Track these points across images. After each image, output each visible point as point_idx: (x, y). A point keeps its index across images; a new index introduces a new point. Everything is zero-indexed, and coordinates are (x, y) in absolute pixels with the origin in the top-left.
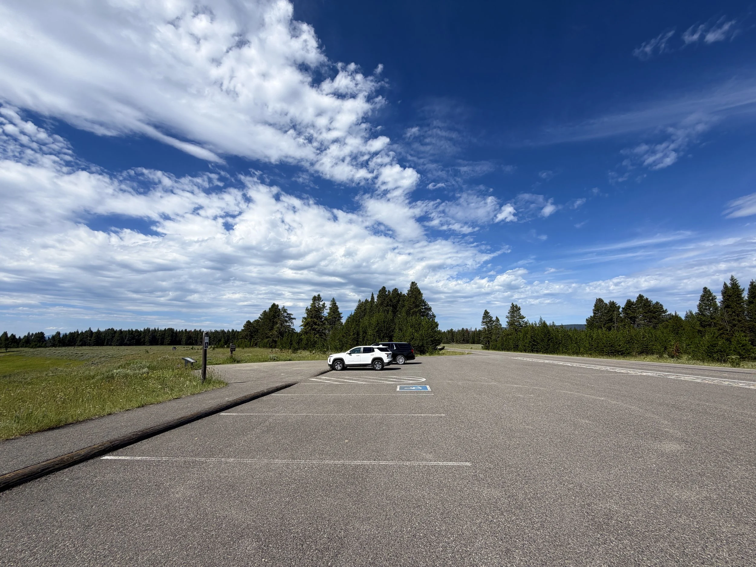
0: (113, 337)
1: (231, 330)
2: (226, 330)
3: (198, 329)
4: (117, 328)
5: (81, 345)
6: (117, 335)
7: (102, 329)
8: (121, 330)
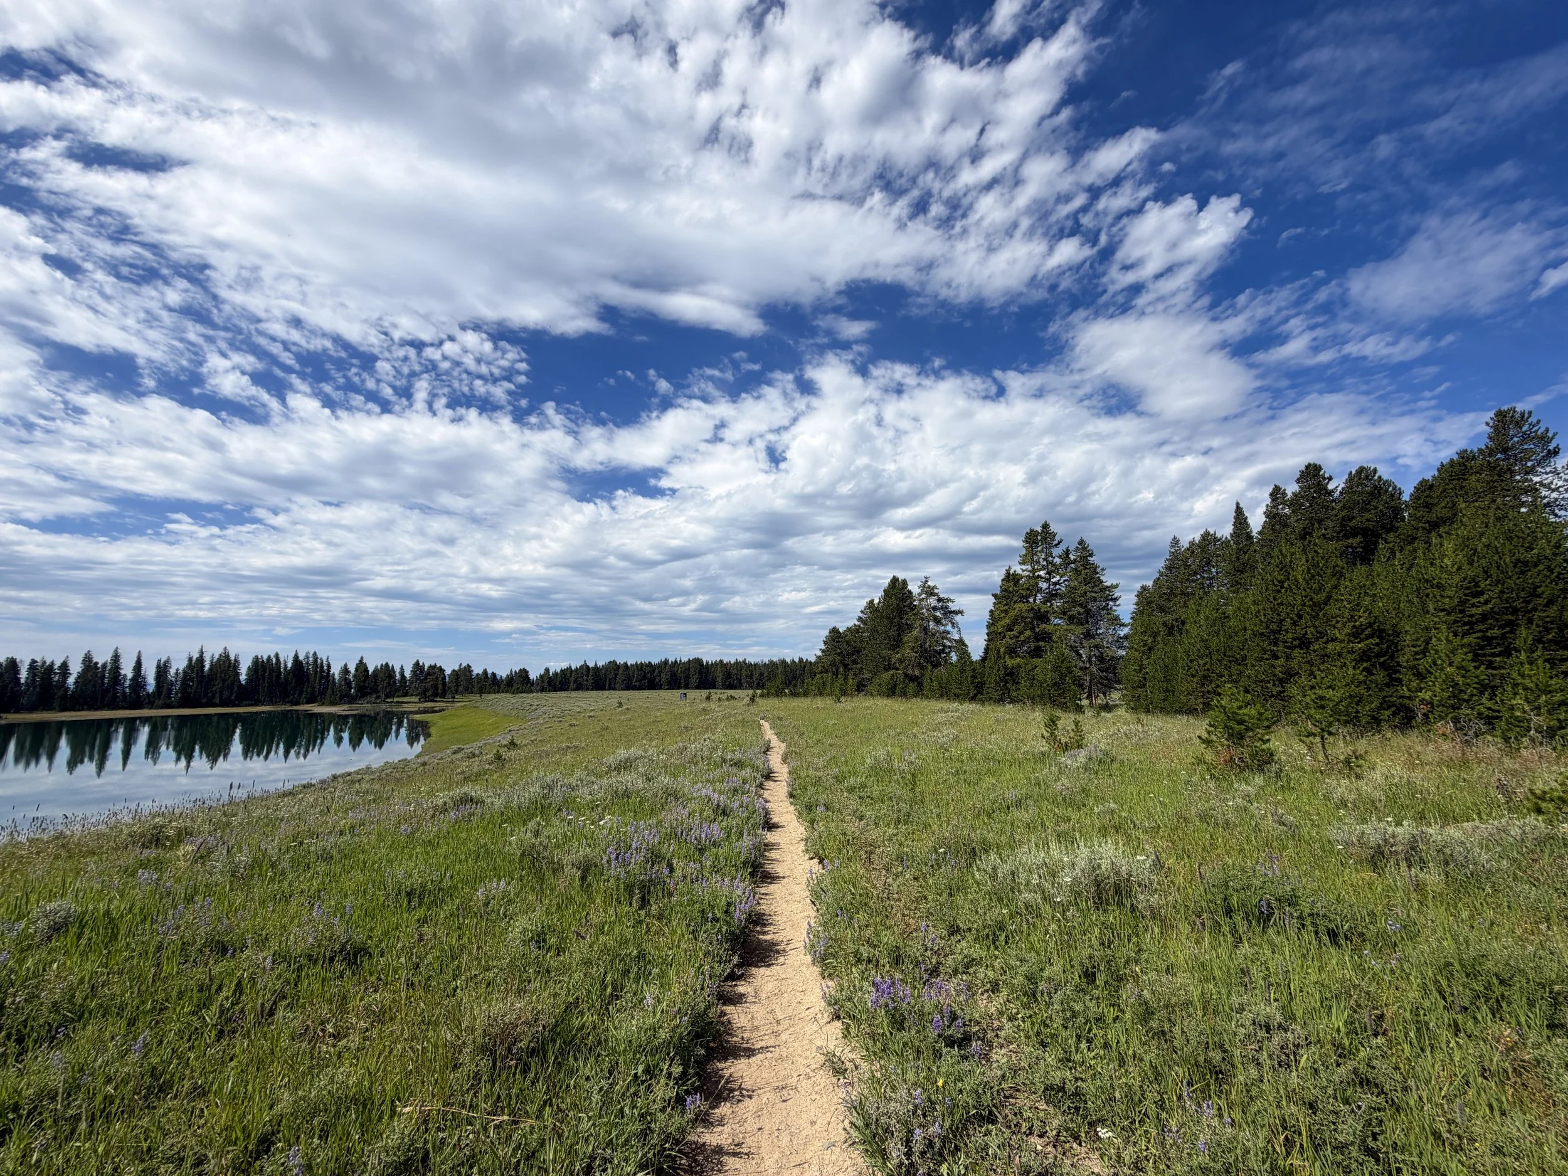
0: (616, 675)
1: (797, 660)
2: (788, 660)
3: (741, 659)
4: (620, 661)
5: (577, 689)
6: (621, 671)
7: (600, 664)
8: (626, 664)
